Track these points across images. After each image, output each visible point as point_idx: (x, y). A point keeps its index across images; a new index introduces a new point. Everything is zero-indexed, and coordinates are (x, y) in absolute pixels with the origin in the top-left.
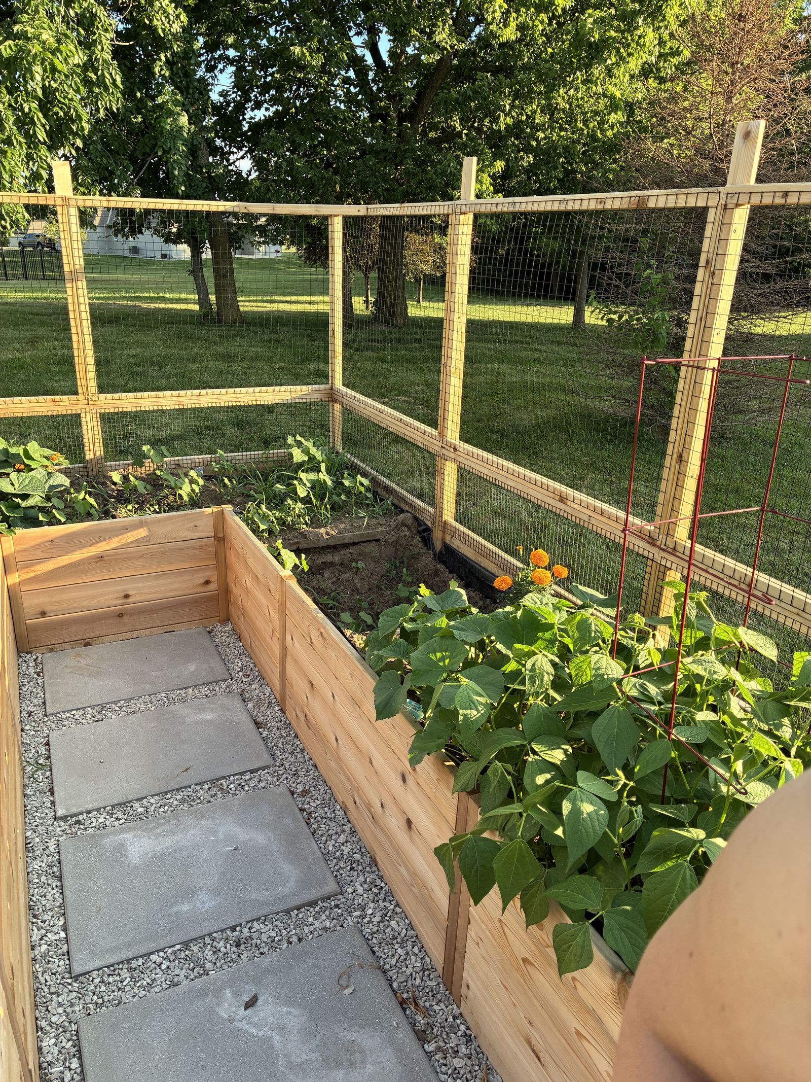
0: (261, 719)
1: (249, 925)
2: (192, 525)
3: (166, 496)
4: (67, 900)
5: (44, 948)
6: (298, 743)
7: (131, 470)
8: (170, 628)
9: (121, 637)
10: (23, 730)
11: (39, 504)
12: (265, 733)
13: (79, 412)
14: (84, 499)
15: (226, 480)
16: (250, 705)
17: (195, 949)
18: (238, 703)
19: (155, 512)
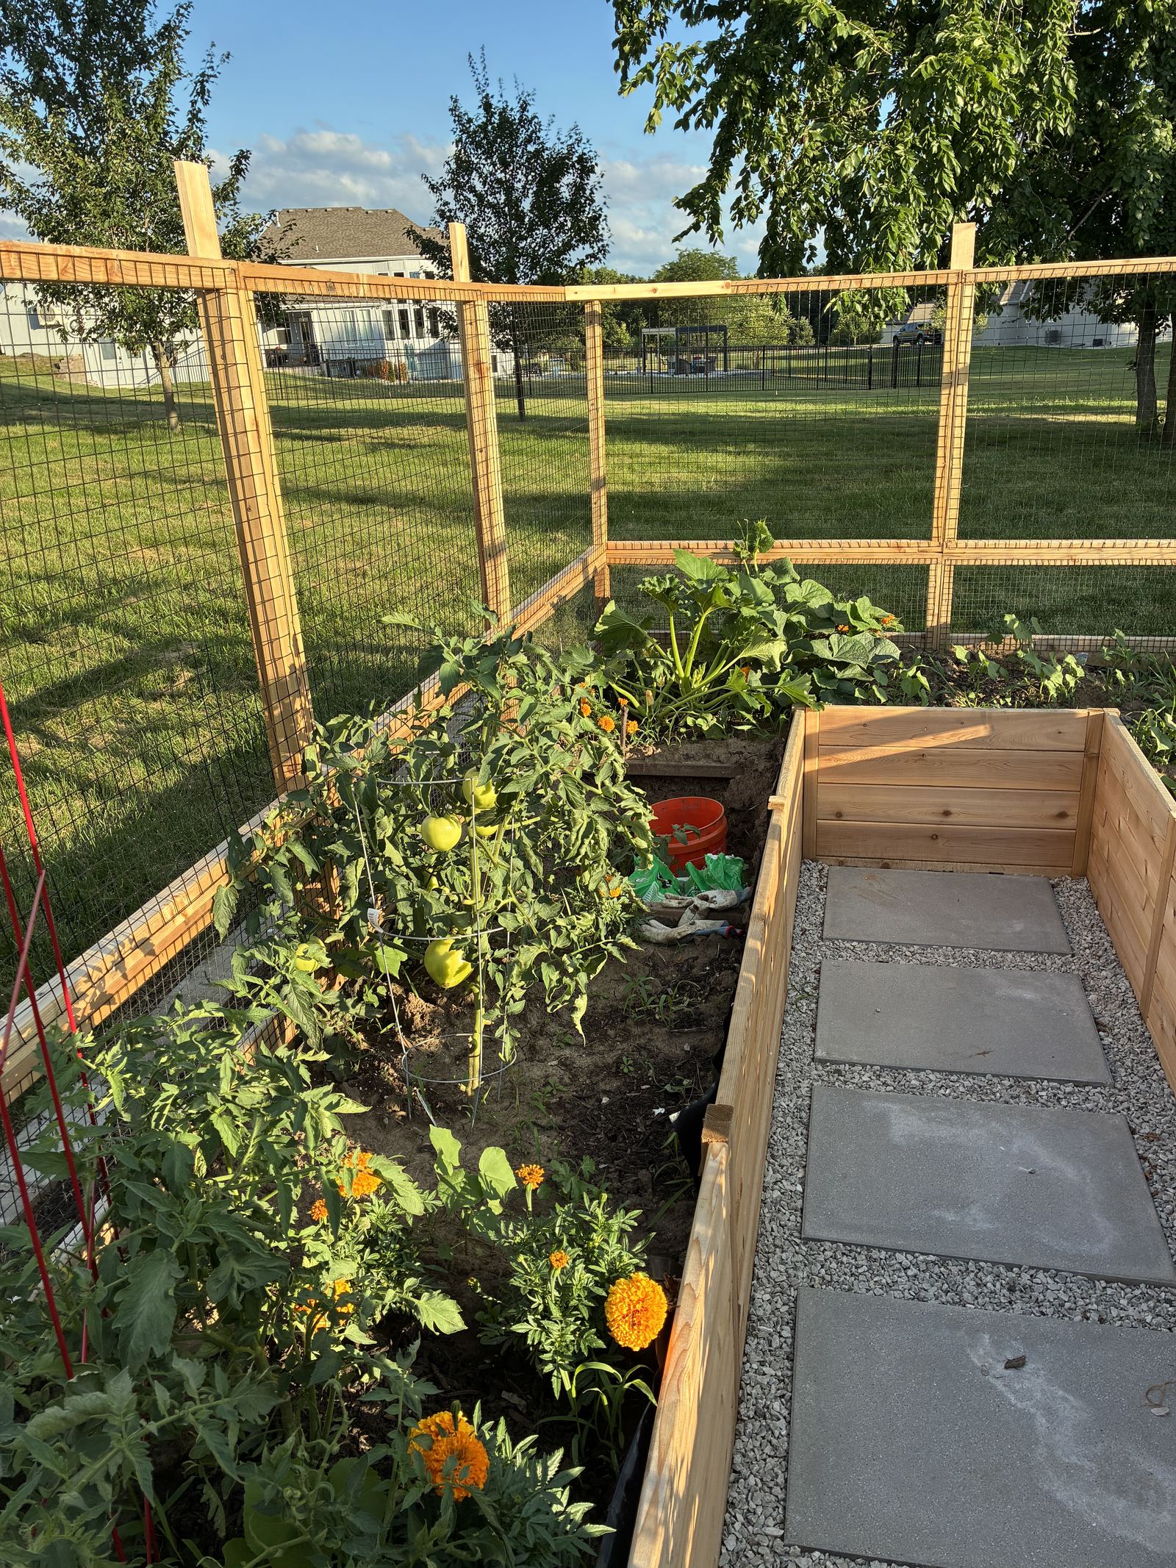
0: (1105, 1020)
1: (1032, 1272)
2: (1053, 730)
3: (1026, 688)
4: (811, 1153)
5: (776, 1194)
6: (1157, 1067)
7: (983, 647)
8: (998, 869)
9: (930, 865)
10: (793, 948)
11: (858, 677)
12: (1108, 1040)
13: (928, 562)
14: (914, 676)
15: (1119, 674)
16: (1093, 997)
17: (955, 1270)
18: (1075, 989)
19: (1006, 705)
